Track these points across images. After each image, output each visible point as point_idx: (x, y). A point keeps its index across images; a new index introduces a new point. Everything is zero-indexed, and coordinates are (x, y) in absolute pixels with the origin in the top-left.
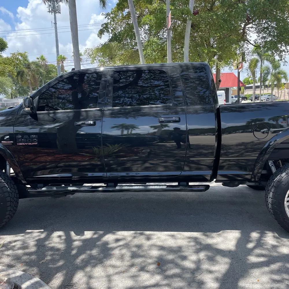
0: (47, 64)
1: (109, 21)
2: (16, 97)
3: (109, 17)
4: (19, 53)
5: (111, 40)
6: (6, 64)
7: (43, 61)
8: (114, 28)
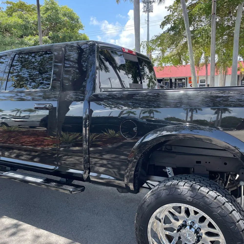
3: (172, 10)
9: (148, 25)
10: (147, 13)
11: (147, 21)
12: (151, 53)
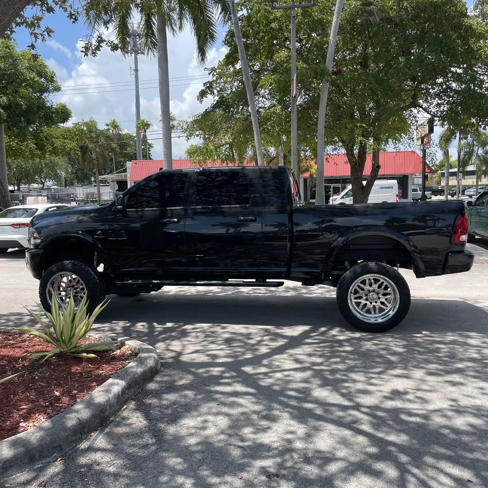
0: (121, 133)
1: (215, 78)
2: (72, 184)
3: (215, 73)
4: (85, 123)
5: (215, 106)
6: (65, 139)
7: (115, 129)
8: (221, 89)
9: (137, 77)
10: (133, 55)
11: (134, 70)
12: (145, 131)
